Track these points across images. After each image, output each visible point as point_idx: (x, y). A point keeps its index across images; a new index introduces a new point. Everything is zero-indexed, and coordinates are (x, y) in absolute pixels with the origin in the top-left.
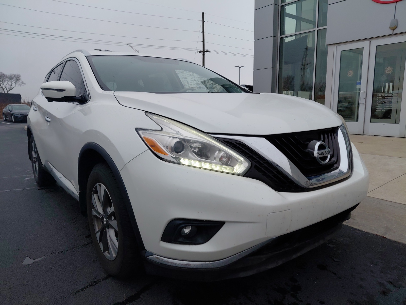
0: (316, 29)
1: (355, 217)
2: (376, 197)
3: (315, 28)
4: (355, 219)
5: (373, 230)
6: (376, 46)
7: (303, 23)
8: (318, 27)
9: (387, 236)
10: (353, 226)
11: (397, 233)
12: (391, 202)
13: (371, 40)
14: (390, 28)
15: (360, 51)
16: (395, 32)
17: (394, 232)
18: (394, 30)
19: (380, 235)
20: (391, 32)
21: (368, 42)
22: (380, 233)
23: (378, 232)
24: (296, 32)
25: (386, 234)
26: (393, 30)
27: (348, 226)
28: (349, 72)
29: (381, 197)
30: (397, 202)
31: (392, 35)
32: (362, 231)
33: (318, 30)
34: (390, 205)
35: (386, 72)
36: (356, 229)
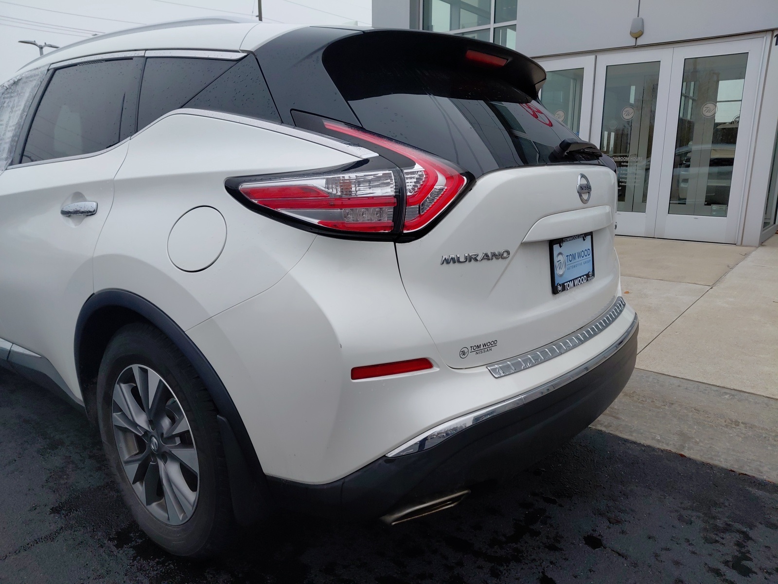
0: (492, 26)
1: (618, 414)
2: (649, 370)
3: (490, 23)
4: (618, 418)
5: (658, 441)
6: (607, 66)
7: (463, 12)
8: (495, 23)
9: (686, 453)
10: (620, 435)
11: (702, 444)
12: (679, 378)
13: (597, 54)
14: (631, 33)
15: (577, 75)
16: (640, 42)
17: (697, 443)
18: (638, 39)
19: (674, 450)
20: (631, 42)
21: (592, 58)
22: (671, 445)
23: (667, 444)
24: (451, 30)
25: (683, 447)
26: (636, 38)
27: (611, 434)
28: (558, 113)
29: (658, 369)
30: (688, 378)
31: (635, 47)
32: (639, 445)
33: (494, 28)
34: (679, 386)
35: (623, 116)
36: (626, 441)
